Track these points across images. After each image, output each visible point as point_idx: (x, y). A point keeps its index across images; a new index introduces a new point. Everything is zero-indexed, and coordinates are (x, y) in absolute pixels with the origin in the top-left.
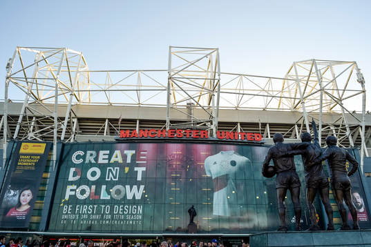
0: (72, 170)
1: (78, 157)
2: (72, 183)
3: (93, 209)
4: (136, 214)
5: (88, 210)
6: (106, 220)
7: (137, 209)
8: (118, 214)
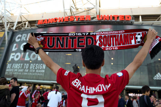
0: (15, 45)
1: (19, 38)
2: (13, 52)
3: (20, 66)
4: (42, 69)
5: (18, 66)
6: (25, 72)
7: (43, 66)
8: (32, 69)
